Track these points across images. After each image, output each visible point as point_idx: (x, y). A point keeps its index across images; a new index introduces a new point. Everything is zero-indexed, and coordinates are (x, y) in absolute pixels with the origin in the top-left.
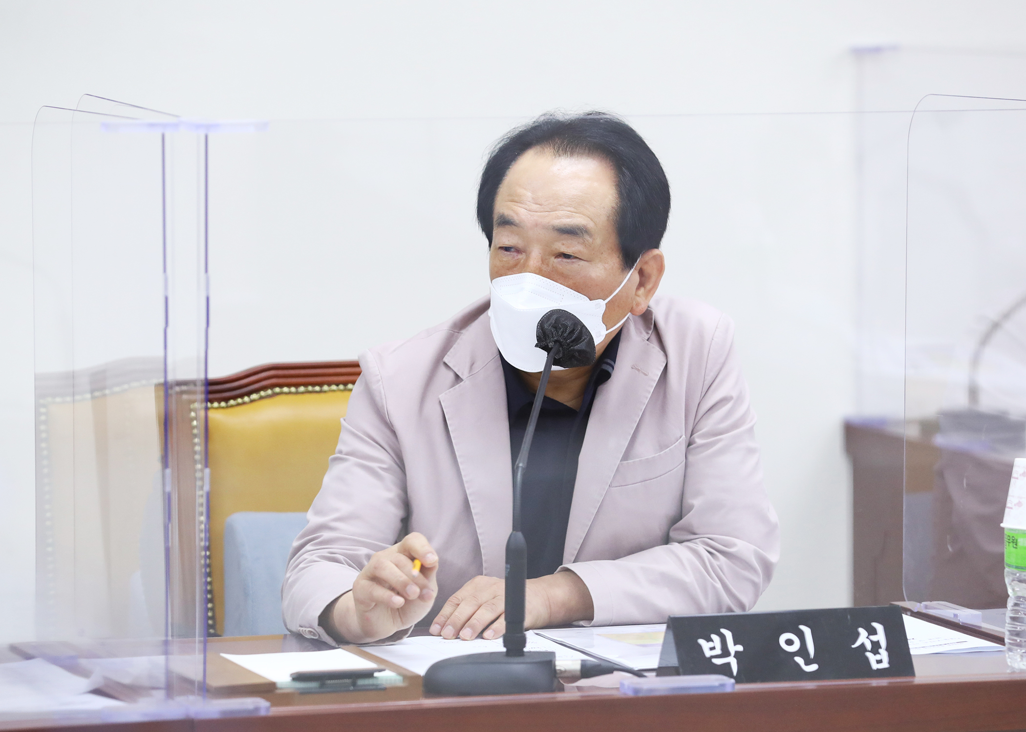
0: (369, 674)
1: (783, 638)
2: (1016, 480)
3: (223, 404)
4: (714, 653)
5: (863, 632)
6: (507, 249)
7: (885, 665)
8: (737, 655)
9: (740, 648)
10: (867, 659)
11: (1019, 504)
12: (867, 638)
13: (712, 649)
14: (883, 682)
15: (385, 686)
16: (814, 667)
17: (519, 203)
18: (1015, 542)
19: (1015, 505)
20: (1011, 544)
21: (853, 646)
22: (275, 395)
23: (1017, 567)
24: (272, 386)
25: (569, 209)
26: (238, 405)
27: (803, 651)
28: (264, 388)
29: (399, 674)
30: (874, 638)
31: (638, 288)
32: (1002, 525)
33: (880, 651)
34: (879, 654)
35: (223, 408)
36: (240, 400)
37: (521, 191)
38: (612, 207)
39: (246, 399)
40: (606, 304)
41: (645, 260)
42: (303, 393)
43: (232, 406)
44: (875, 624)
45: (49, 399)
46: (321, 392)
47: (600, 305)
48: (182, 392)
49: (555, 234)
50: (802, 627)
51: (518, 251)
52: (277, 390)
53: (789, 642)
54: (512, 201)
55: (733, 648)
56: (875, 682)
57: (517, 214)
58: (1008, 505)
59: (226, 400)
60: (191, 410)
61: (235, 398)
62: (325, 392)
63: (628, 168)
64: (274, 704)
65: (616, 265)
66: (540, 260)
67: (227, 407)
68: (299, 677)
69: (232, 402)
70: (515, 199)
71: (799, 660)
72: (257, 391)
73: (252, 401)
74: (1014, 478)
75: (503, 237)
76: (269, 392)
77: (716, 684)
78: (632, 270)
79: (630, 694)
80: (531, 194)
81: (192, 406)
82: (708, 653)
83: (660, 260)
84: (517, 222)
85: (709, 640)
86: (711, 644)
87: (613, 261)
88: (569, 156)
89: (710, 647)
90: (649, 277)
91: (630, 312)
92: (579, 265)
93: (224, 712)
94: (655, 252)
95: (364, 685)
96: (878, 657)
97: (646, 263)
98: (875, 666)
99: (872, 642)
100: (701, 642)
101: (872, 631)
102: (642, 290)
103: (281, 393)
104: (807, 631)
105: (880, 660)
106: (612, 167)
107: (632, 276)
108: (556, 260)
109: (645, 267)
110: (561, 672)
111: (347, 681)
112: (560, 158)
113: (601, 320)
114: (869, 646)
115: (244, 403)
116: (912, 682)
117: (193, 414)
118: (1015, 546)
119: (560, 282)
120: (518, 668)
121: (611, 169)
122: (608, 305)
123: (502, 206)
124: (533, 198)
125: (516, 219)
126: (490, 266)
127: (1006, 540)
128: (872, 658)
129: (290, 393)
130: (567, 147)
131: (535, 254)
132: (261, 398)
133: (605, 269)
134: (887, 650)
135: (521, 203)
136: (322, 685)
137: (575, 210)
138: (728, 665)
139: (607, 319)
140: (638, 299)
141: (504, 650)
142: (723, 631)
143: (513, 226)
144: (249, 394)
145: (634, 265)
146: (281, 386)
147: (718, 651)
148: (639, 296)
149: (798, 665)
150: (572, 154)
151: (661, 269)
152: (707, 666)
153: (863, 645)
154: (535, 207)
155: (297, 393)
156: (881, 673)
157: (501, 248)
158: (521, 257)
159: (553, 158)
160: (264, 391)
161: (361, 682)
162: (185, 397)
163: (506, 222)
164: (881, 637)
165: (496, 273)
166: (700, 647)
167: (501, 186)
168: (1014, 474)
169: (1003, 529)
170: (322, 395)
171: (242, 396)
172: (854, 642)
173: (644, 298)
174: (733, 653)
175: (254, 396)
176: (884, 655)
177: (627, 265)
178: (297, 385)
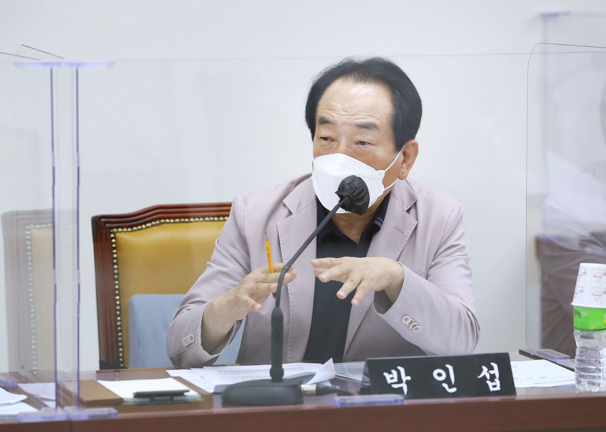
0: (181, 393)
1: (436, 372)
2: (580, 276)
3: (129, 229)
4: (393, 381)
5: (485, 369)
6: (325, 139)
7: (498, 388)
8: (407, 382)
9: (409, 378)
10: (487, 385)
11: (582, 291)
12: (488, 372)
13: (392, 378)
14: (497, 399)
15: (189, 401)
16: (454, 390)
17: (333, 110)
18: (579, 314)
19: (579, 292)
20: (577, 315)
21: (479, 377)
22: (161, 224)
23: (581, 329)
24: (159, 219)
25: (364, 114)
26: (139, 230)
27: (448, 380)
28: (155, 220)
29: (200, 393)
30: (492, 372)
31: (402, 164)
32: (572, 304)
33: (496, 380)
34: (494, 381)
35: (129, 232)
36: (139, 227)
37: (334, 103)
38: (390, 114)
39: (144, 226)
40: (385, 173)
41: (408, 146)
42: (178, 223)
43: (135, 231)
44: (493, 364)
45: (32, 226)
46: (189, 222)
47: (382, 173)
48: (106, 223)
49: (356, 129)
50: (448, 366)
51: (332, 140)
52: (163, 221)
53: (440, 375)
54: (329, 109)
55: (405, 378)
56: (491, 399)
57: (333, 117)
58: (576, 292)
59: (131, 227)
60: (111, 233)
61: (136, 226)
62: (191, 222)
63: (399, 91)
64: (120, 411)
65: (391, 148)
66: (346, 145)
67: (132, 231)
68: (138, 395)
69: (135, 228)
70: (330, 108)
71: (445, 386)
72: (150, 221)
73: (147, 227)
74: (579, 275)
75: (322, 131)
76: (158, 222)
77: (392, 400)
78: (400, 152)
79: (339, 406)
80: (341, 106)
81: (112, 231)
82: (389, 381)
83: (416, 145)
84: (333, 121)
85: (390, 373)
86: (391, 376)
87: (390, 146)
88: (363, 83)
89: (391, 377)
90: (409, 156)
91: (398, 178)
92: (370, 149)
93: (90, 416)
94: (413, 141)
95: (179, 400)
96: (494, 384)
97: (408, 148)
98: (492, 389)
99: (490, 374)
100: (386, 374)
101: (491, 368)
102: (405, 164)
103: (165, 223)
104: (450, 368)
105: (495, 386)
106: (389, 90)
107: (399, 156)
108: (356, 146)
109: (407, 151)
110: (304, 392)
111: (168, 398)
112: (358, 84)
113: (382, 182)
114: (488, 377)
115: (142, 229)
116: (515, 399)
117: (112, 235)
118: (579, 316)
119: (358, 159)
120: (278, 389)
121: (388, 91)
122: (386, 174)
123: (322, 112)
124: (342, 108)
125: (332, 119)
126: (313, 149)
127: (574, 313)
128: (490, 384)
129: (170, 223)
130: (362, 77)
131: (343, 142)
132: (153, 226)
133: (385, 151)
134: (499, 379)
135: (335, 111)
136: (152, 400)
137: (368, 115)
138: (401, 389)
139: (386, 182)
140: (402, 170)
141: (271, 378)
142: (399, 368)
143: (330, 124)
144: (145, 223)
145: (401, 149)
146: (165, 218)
147: (396, 380)
148: (402, 168)
149: (444, 389)
150: (365, 82)
151: (416, 152)
152: (388, 389)
153: (485, 376)
154: (343, 113)
155: (174, 223)
156: (495, 393)
157: (321, 138)
158: (335, 144)
159: (354, 84)
160: (154, 222)
161: (176, 398)
162: (108, 225)
163: (324, 122)
164: (496, 371)
165: (317, 154)
166: (384, 378)
167: (320, 101)
168: (579, 273)
169: (572, 306)
170: (190, 224)
171: (141, 224)
172: (479, 375)
173: (406, 169)
174: (404, 381)
175: (149, 225)
176: (497, 382)
177: (398, 149)
178: (174, 218)
